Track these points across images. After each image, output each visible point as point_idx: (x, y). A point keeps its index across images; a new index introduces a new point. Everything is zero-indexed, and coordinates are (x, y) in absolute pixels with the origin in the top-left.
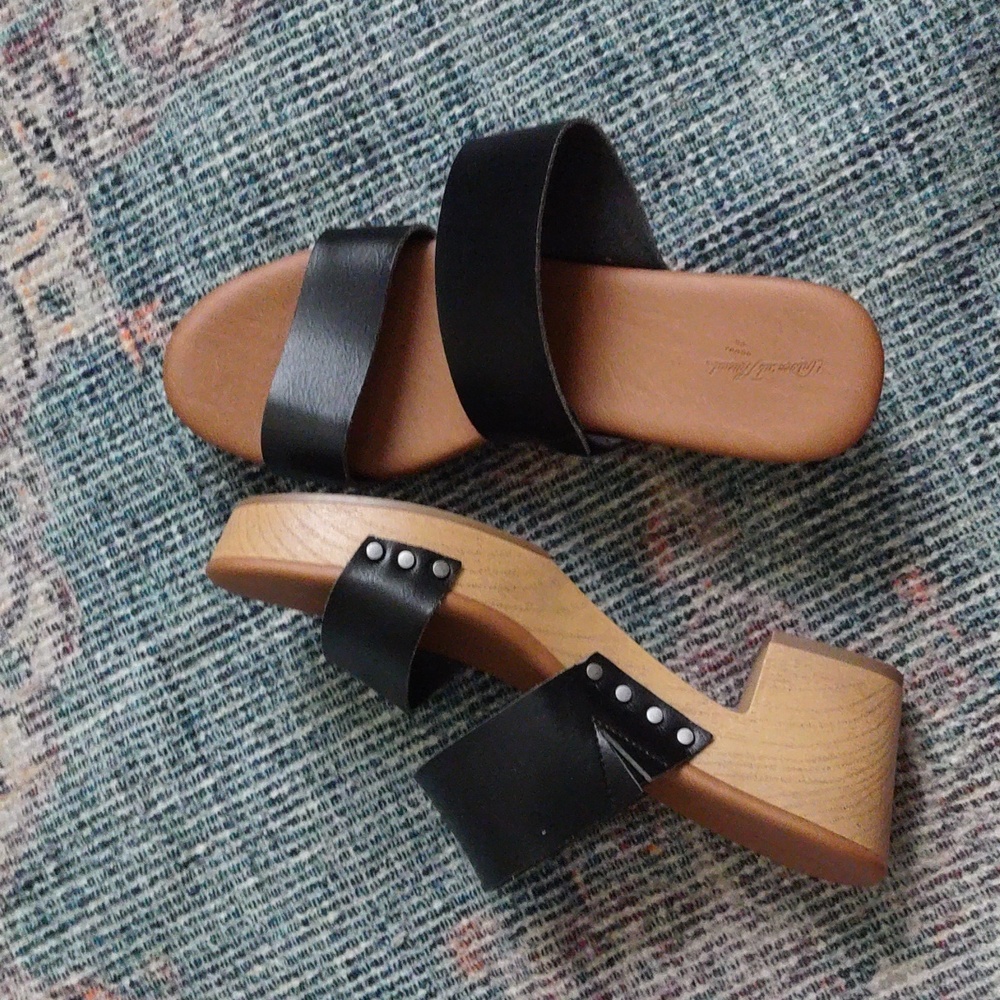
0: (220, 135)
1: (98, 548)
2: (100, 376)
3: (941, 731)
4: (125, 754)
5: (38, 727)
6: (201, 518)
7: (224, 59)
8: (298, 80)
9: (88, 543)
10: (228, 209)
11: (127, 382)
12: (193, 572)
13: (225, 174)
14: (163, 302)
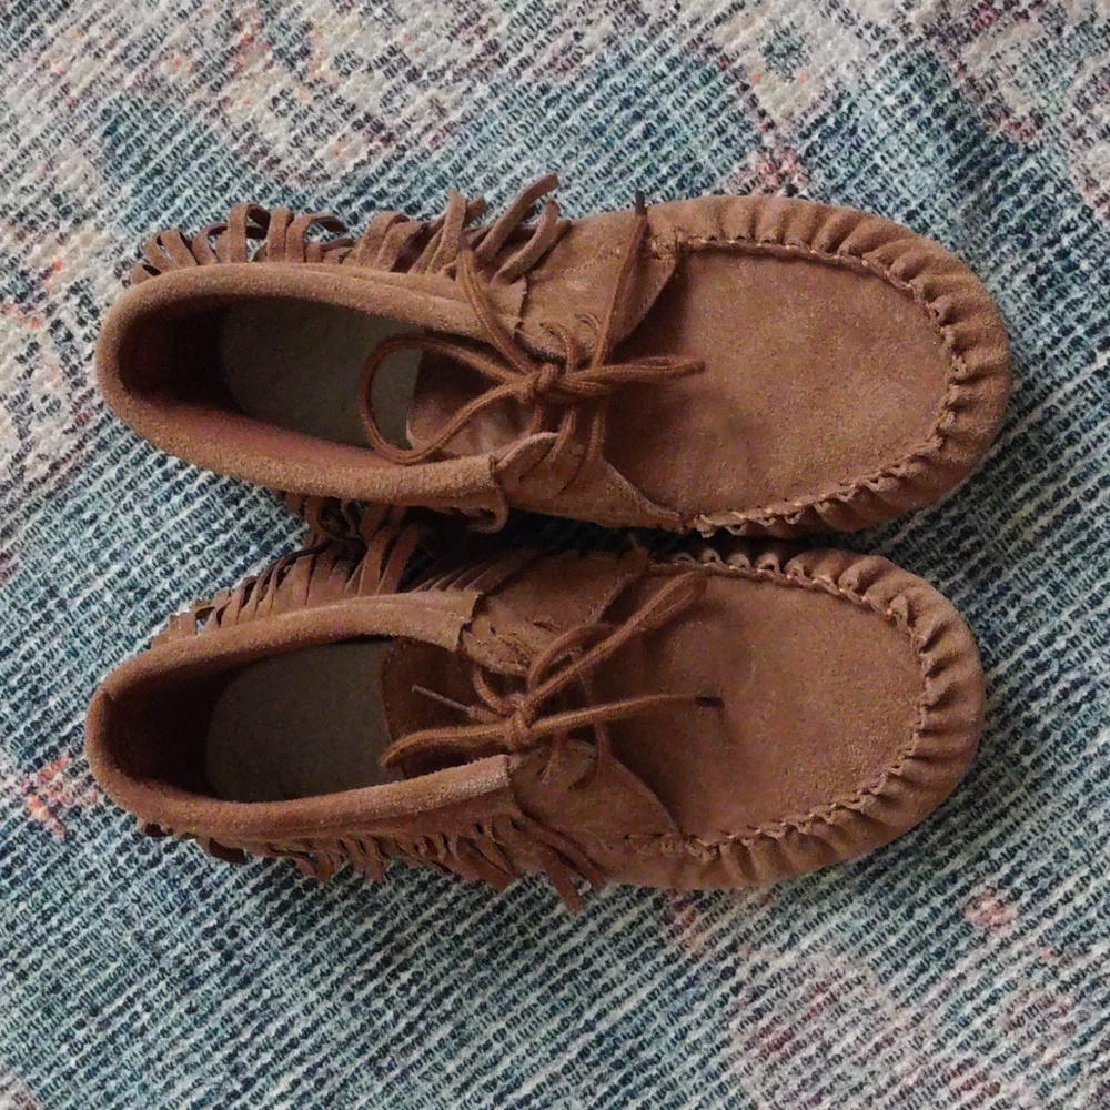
0: (94, 555)
1: (58, 1047)
2: (15, 854)
3: (1056, 1073)
7: (76, 470)
8: (166, 476)
9: (44, 1044)
10: (119, 635)
11: (48, 854)
12: (171, 1053)
13: (108, 597)
14: (71, 755)
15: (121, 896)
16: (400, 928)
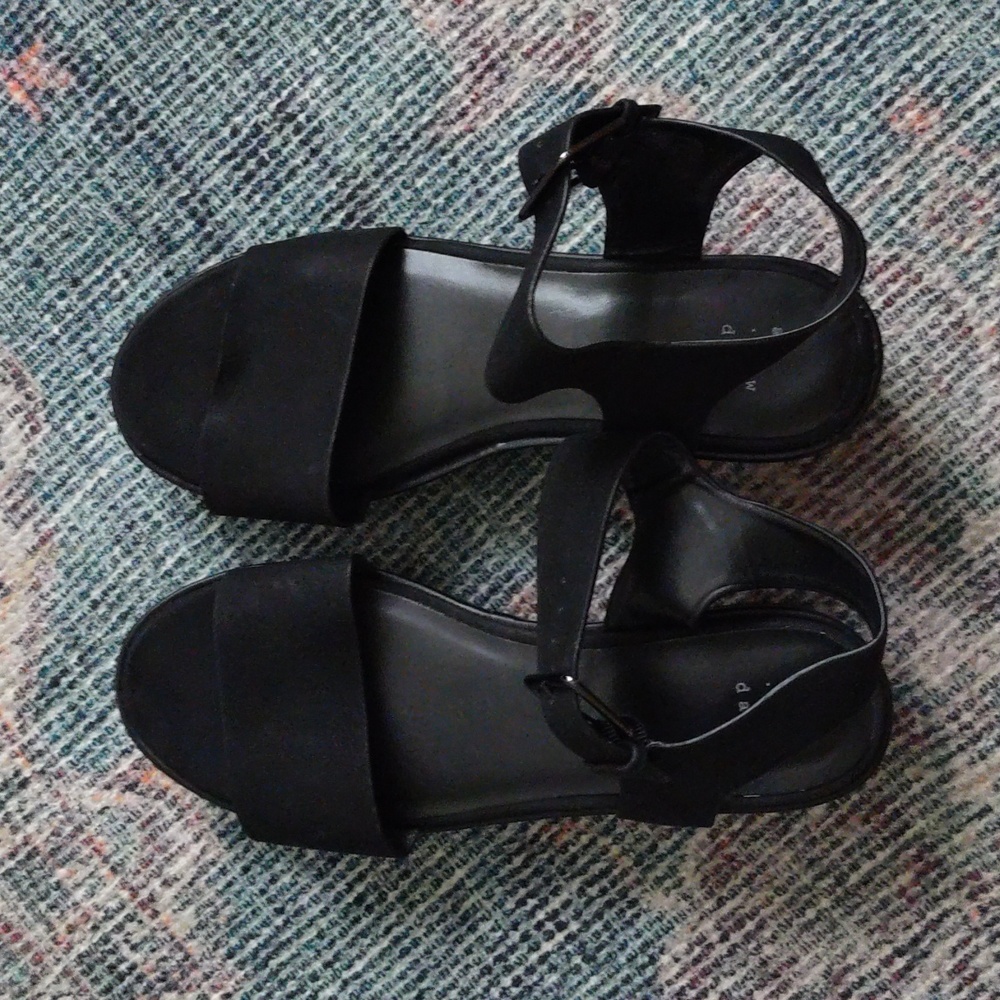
1: (42, 316)
4: (121, 518)
5: (25, 517)
6: (143, 256)
9: (30, 315)
11: (28, 135)
14: (45, 41)
15: (98, 171)
16: (363, 186)
